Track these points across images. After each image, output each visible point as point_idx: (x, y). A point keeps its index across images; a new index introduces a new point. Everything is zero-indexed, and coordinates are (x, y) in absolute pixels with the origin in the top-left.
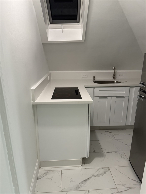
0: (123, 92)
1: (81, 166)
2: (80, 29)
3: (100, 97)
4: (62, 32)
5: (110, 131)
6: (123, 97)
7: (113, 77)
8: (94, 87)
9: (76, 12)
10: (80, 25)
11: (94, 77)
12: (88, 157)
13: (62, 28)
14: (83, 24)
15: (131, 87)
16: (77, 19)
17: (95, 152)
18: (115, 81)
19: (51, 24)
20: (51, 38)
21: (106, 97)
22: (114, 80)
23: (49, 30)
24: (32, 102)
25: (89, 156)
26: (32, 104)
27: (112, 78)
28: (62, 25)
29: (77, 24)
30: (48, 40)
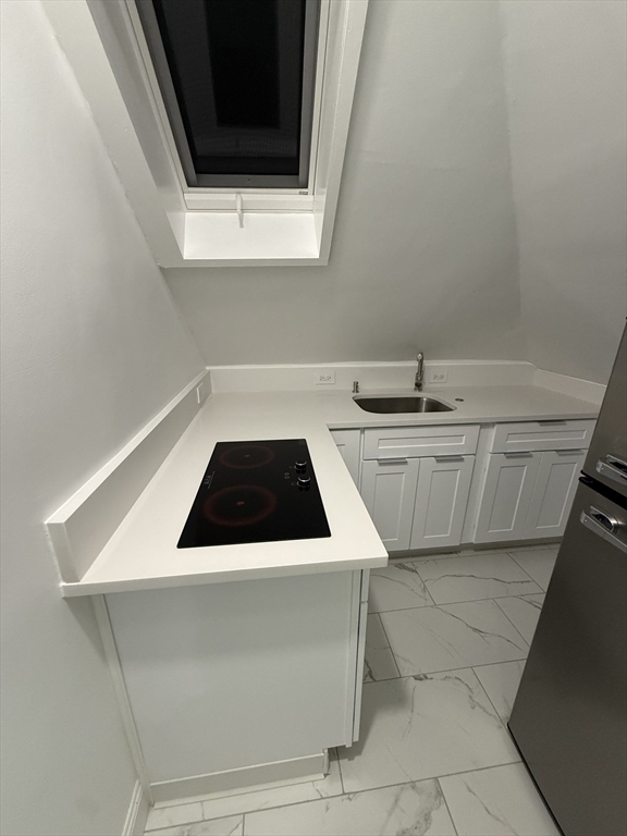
0: (459, 442)
1: (325, 775)
2: (310, 216)
3: (383, 463)
4: (242, 226)
5: (410, 566)
6: (458, 458)
7: (416, 385)
8: (363, 430)
9: (295, 149)
10: (310, 198)
11: (356, 385)
12: (353, 743)
13: (239, 207)
14: (322, 194)
15: (484, 425)
16: (298, 174)
17: (371, 677)
18: (425, 396)
19: (190, 189)
20: (193, 248)
21: (402, 462)
22: (417, 394)
23: (189, 215)
24: (63, 584)
25: (356, 739)
26: (63, 595)
27: (414, 386)
28: (239, 193)
29: (298, 190)
30: (181, 256)
